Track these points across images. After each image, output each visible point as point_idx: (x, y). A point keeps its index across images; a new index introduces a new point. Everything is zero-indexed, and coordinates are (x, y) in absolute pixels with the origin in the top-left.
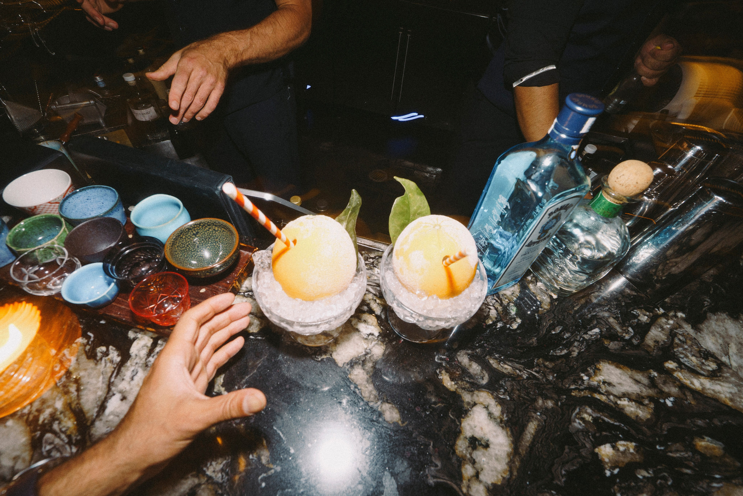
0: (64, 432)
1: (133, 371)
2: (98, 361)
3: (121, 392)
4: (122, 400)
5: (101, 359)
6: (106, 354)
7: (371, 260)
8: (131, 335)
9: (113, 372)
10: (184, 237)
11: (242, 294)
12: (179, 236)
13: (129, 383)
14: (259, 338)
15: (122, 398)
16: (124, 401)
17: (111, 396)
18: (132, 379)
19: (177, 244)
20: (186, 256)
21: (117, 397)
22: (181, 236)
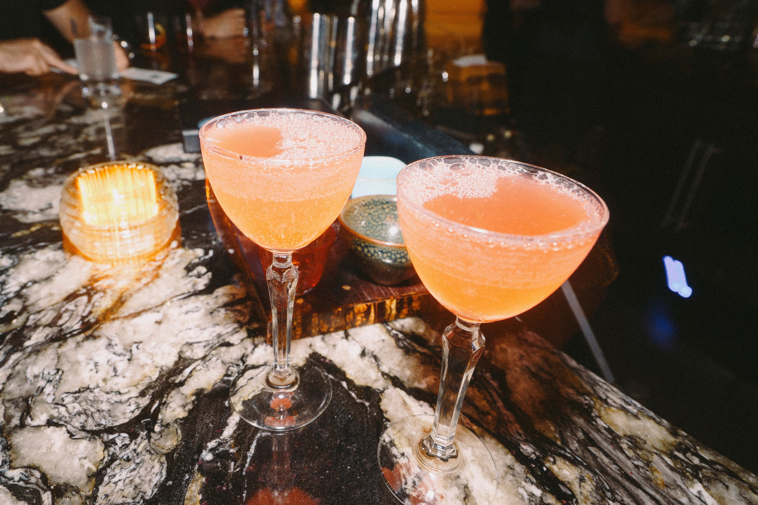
0: (93, 306)
1: (197, 307)
2: (187, 276)
3: (165, 316)
4: (156, 322)
5: (191, 276)
6: (199, 276)
7: (696, 461)
8: (235, 278)
9: (183, 294)
10: (387, 210)
11: (390, 328)
12: (382, 203)
13: (180, 314)
14: (353, 395)
15: (158, 320)
16: (157, 325)
17: (155, 311)
18: (187, 313)
19: (372, 211)
20: (368, 232)
21: (157, 316)
22: (385, 206)
